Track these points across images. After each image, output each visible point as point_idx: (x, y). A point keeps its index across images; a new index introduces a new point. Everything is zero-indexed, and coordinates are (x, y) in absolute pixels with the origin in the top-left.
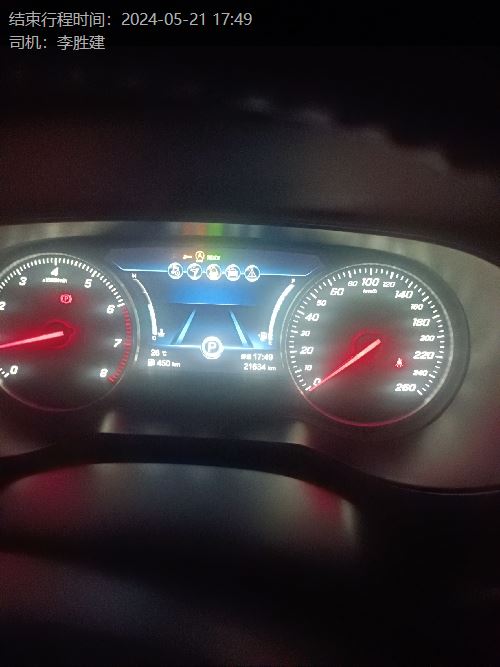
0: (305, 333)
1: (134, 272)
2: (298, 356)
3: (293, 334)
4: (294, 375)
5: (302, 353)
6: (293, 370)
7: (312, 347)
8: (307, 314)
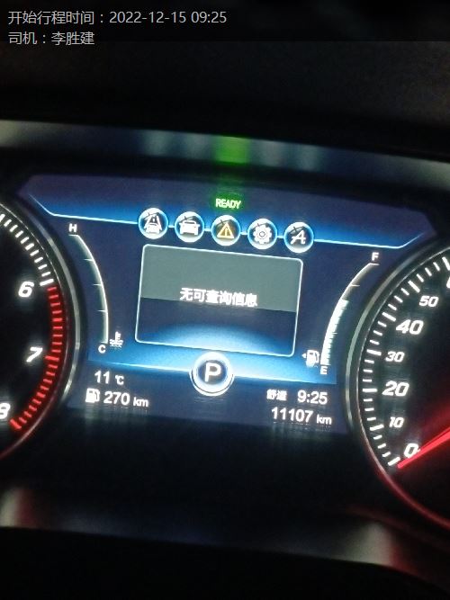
0: (396, 356)
1: (74, 221)
2: (378, 399)
3: (372, 357)
4: (370, 435)
5: (386, 393)
6: (367, 425)
7: (407, 385)
8: (399, 321)
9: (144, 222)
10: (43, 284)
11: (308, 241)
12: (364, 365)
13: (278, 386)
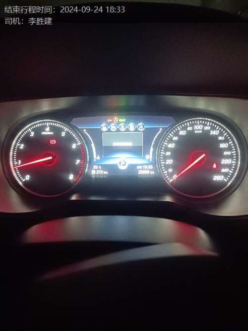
0: (168, 154)
1: (85, 129)
2: (165, 164)
3: (162, 154)
4: (164, 174)
5: (167, 163)
6: (163, 172)
7: (172, 161)
8: (168, 144)
9: (102, 127)
10: (78, 144)
11: (144, 127)
12: (160, 157)
13: (140, 165)
